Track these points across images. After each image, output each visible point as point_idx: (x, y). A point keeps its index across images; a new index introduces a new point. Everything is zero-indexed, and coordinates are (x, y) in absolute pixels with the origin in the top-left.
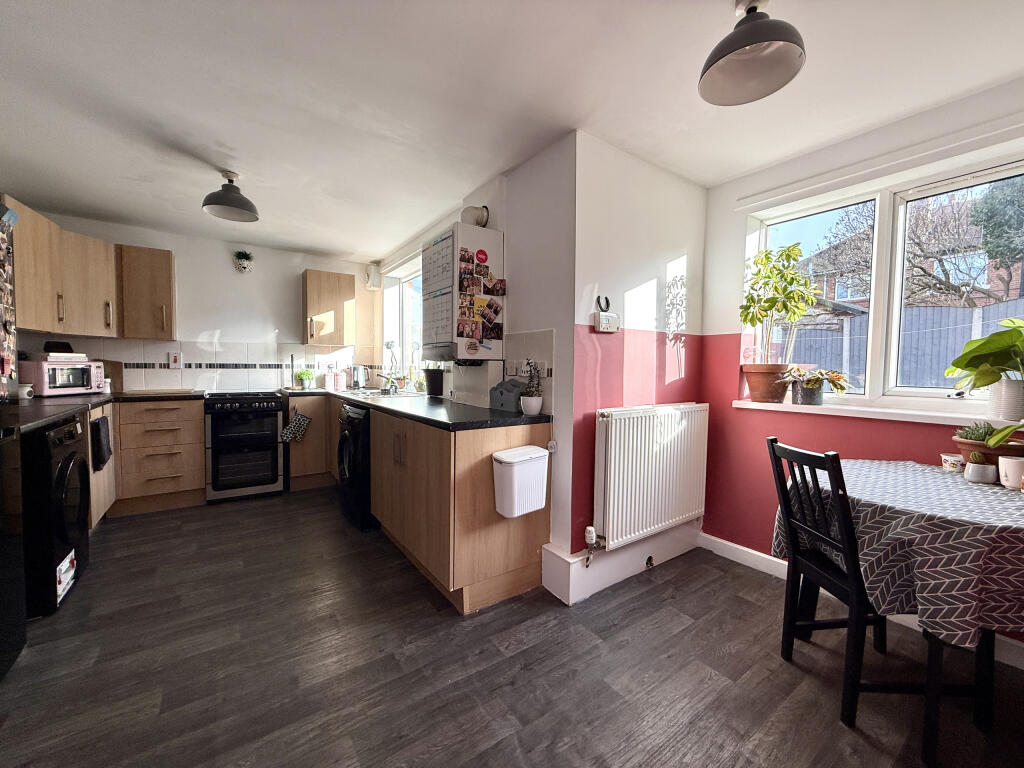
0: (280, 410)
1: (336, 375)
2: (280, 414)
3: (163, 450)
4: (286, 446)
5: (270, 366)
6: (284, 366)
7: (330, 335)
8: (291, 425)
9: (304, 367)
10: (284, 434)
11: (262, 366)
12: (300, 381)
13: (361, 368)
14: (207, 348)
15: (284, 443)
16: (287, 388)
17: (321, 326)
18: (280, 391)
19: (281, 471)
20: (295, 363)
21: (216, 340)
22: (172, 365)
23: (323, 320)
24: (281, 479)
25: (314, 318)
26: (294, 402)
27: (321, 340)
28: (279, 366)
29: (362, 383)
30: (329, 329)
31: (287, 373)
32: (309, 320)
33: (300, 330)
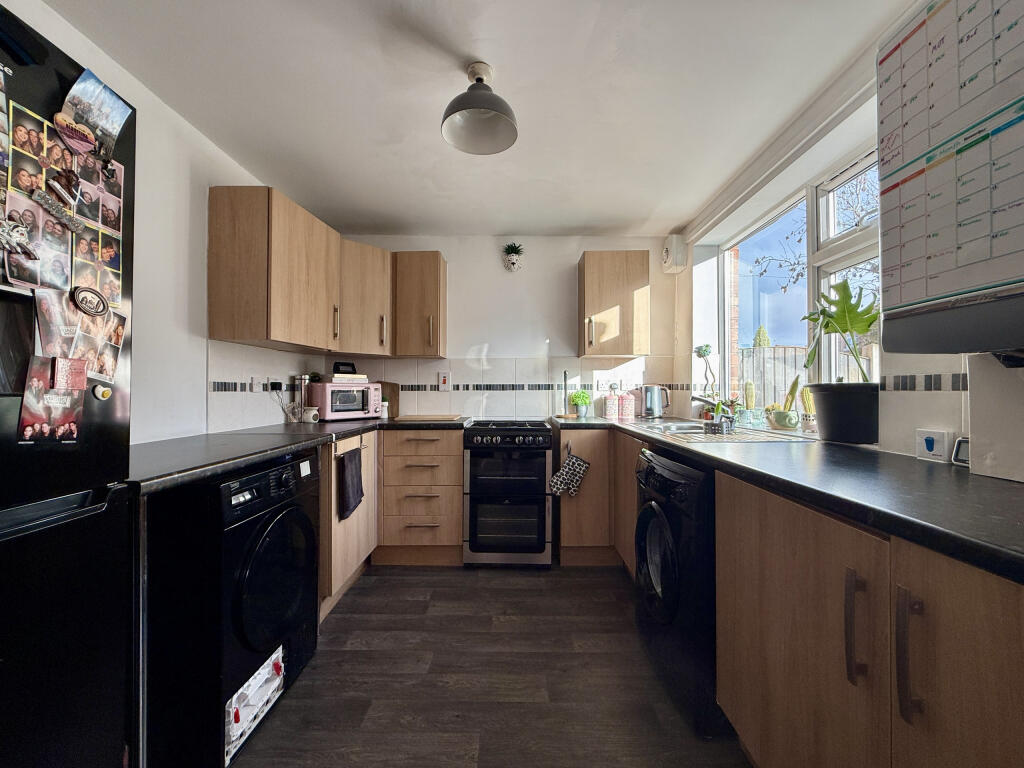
0: (549, 448)
1: (621, 399)
2: (549, 453)
3: (421, 491)
4: (557, 500)
5: (539, 387)
6: (556, 387)
7: (615, 340)
8: (563, 471)
9: (578, 387)
10: (554, 484)
11: (531, 387)
12: (575, 407)
13: (656, 389)
14: (475, 366)
15: (554, 495)
16: (559, 417)
17: (603, 327)
18: (550, 421)
19: (549, 536)
20: (569, 382)
21: (484, 356)
22: (442, 387)
23: (606, 321)
24: (548, 547)
25: (593, 318)
26: (567, 437)
27: (603, 349)
28: (549, 387)
29: (657, 412)
30: (613, 332)
31: (560, 396)
32: (587, 321)
33: (576, 338)
